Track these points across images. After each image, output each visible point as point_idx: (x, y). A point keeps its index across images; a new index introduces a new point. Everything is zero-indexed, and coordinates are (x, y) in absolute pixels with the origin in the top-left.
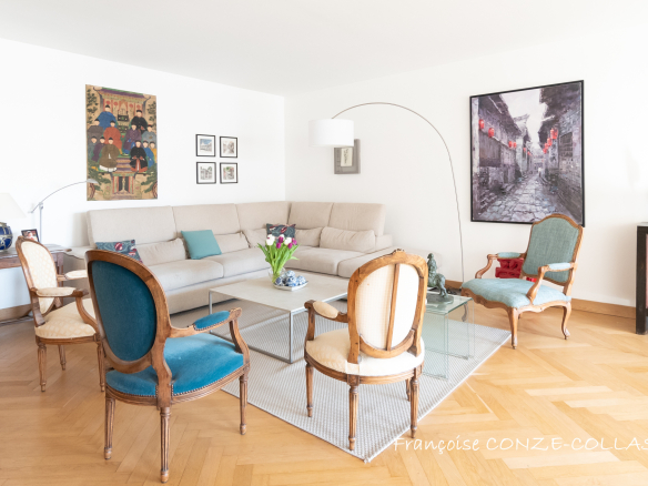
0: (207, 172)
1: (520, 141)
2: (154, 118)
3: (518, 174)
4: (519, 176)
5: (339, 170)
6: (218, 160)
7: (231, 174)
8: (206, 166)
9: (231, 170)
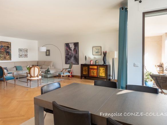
0: (21, 56)
1: (71, 51)
2: (11, 46)
3: (71, 56)
4: (71, 57)
5: (47, 55)
6: (23, 53)
7: (26, 56)
8: (21, 54)
9: (26, 55)
